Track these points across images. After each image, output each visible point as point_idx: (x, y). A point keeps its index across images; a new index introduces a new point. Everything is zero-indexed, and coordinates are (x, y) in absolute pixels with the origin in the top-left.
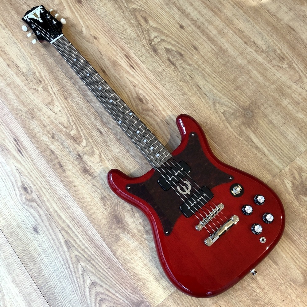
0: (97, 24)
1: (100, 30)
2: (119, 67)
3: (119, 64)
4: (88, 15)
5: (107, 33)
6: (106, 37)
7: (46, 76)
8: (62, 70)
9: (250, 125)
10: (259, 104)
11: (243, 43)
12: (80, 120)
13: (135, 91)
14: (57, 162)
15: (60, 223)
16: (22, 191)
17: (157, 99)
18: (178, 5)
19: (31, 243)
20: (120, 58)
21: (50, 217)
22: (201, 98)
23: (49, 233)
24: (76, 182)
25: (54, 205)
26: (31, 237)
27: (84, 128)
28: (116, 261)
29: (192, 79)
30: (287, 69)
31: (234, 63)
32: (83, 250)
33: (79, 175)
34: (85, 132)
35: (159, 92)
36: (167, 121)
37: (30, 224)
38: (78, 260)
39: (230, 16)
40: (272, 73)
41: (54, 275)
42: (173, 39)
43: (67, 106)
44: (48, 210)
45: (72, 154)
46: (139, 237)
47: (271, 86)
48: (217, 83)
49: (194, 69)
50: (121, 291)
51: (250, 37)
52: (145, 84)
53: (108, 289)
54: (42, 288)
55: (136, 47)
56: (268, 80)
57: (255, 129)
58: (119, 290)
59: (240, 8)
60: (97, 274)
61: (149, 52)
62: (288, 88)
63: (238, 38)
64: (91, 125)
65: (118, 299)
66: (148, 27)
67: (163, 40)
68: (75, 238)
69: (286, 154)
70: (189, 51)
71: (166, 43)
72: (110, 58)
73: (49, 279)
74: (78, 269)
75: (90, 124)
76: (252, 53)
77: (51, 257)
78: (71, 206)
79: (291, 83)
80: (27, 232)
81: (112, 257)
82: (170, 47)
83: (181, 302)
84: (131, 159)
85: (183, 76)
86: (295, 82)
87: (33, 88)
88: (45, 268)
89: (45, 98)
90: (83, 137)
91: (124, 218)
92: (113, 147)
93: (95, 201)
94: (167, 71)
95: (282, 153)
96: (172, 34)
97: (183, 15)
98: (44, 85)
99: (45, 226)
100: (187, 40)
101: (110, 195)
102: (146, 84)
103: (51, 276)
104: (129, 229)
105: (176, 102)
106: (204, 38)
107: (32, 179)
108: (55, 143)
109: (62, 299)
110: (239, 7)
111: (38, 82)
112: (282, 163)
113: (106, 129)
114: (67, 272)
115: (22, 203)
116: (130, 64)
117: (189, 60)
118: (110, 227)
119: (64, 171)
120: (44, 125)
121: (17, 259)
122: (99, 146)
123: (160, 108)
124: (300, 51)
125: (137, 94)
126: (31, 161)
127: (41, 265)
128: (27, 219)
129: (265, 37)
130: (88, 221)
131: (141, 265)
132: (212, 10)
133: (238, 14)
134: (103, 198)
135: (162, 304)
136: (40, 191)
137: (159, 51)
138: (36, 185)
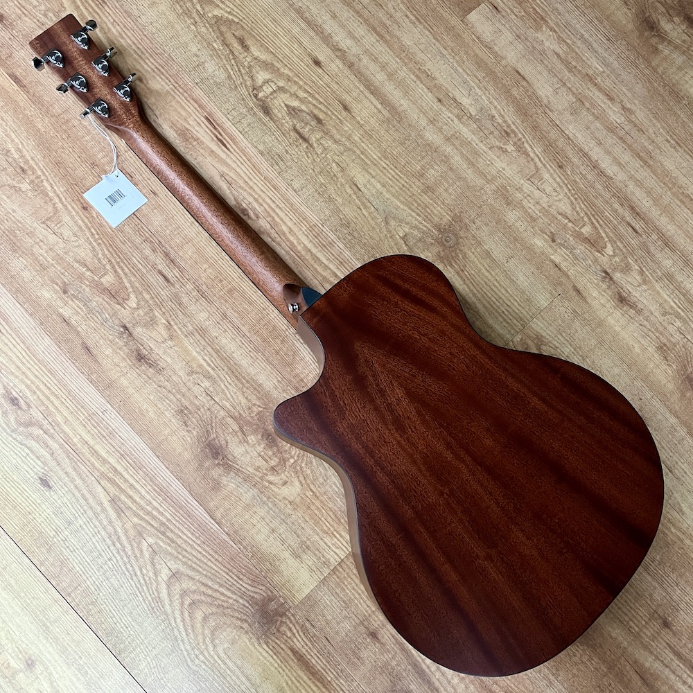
0: (141, 47)
1: (147, 61)
2: (195, 143)
3: (194, 136)
4: (118, 25)
5: (163, 67)
6: (162, 76)
7: (35, 159)
8: (70, 147)
9: (453, 261)
10: (467, 221)
11: (436, 100)
12: (119, 254)
13: (231, 192)
14: (78, 342)
15: (96, 464)
16: (8, 406)
17: (277, 210)
18: (307, 15)
19: (38, 510)
20: (195, 122)
21: (73, 453)
22: (361, 209)
23: (76, 486)
24: (124, 381)
25: (81, 430)
26: (35, 497)
27: (130, 270)
28: (216, 530)
29: (343, 170)
30: (515, 154)
31: (419, 141)
32: (148, 513)
33: (128, 367)
34: (133, 279)
35: (280, 196)
36: (299, 255)
37: (31, 472)
38: (140, 534)
39: (409, 44)
40: (489, 161)
41: (93, 566)
42: (300, 87)
43: (90, 225)
44: (67, 440)
45: (109, 324)
46: (258, 479)
47: (488, 186)
48: (390, 179)
49: (345, 151)
50: (230, 584)
51: (447, 89)
52: (251, 180)
53: (204, 581)
54: (69, 595)
55: (229, 100)
56: (481, 174)
57: (460, 268)
58: (226, 581)
59: (428, 29)
60: (180, 557)
61: (255, 113)
62: (517, 189)
63: (426, 90)
64: (143, 264)
65: (225, 599)
66: (248, 59)
67: (281, 89)
68: (131, 493)
69: (516, 313)
70: (333, 114)
71: (288, 93)
72: (175, 122)
73: (83, 575)
74: (142, 551)
75: (142, 262)
76: (452, 121)
77: (83, 532)
78: (117, 431)
79: (522, 181)
80: (27, 489)
81: (207, 522)
82: (295, 104)
83: (343, 590)
84: (233, 330)
85: (326, 164)
86: (529, 180)
87: (8, 185)
88: (73, 556)
89: (39, 206)
90: (131, 290)
91: (227, 446)
92: (193, 308)
93: (166, 416)
94: (293, 152)
95: (507, 311)
96: (299, 77)
97: (318, 37)
98: (32, 177)
99: (66, 473)
100: (329, 90)
101: (195, 405)
102: (254, 180)
103: (87, 569)
104: (238, 467)
105: (313, 215)
106: (362, 88)
107: (26, 380)
108: (70, 302)
109: (113, 611)
110: (425, 27)
111: (19, 171)
112: (509, 329)
113: (176, 272)
114: (118, 558)
115: (9, 431)
116: (216, 137)
117: (334, 131)
118: (201, 465)
119: (94, 361)
120: (41, 265)
121: (10, 543)
122: (164, 307)
123: (284, 228)
124: (535, 121)
125: (235, 200)
126: (19, 342)
127: (63, 550)
128: (23, 462)
129: (474, 90)
130: (154, 458)
131: (266, 531)
132: (375, 30)
133: (423, 40)
134: (182, 411)
135: (308, 597)
136: (47, 402)
137: (275, 111)
138: (36, 390)
